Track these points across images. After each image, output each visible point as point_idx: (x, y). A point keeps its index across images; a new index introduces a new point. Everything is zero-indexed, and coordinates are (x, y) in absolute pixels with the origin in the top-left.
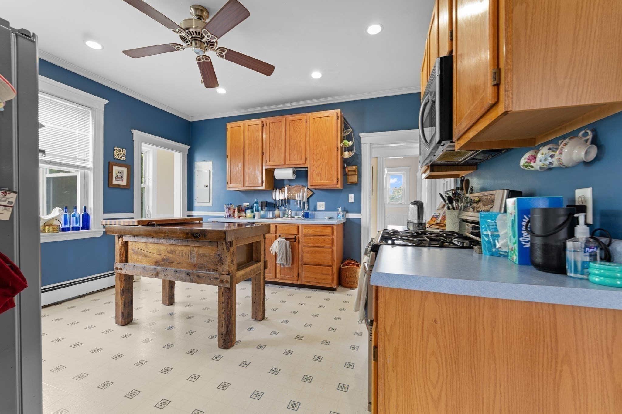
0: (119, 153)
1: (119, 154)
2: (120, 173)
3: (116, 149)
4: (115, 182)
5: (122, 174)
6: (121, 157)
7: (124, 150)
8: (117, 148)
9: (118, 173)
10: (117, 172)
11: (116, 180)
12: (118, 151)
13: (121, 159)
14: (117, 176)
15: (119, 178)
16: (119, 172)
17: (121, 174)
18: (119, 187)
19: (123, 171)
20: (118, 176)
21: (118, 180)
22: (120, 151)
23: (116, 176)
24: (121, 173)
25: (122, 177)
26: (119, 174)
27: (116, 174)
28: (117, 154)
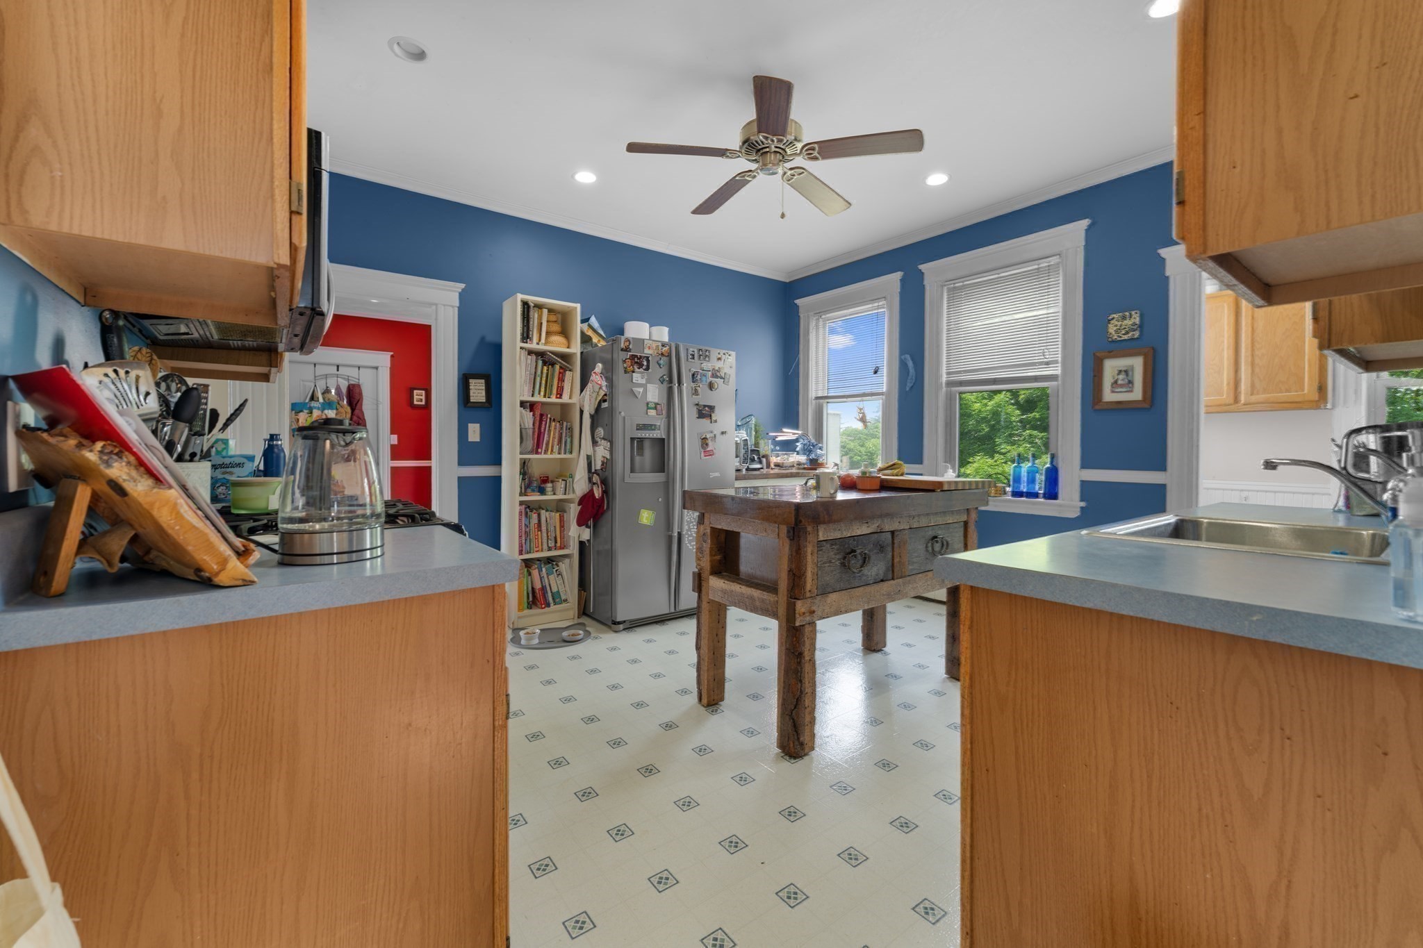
0: (1121, 326)
1: (1123, 327)
2: (1123, 373)
3: (1113, 318)
4: (1109, 396)
5: (1130, 373)
6: (1127, 333)
7: (1133, 313)
8: (1114, 316)
9: (1118, 374)
10: (1117, 372)
11: (1113, 392)
12: (1116, 323)
13: (1126, 337)
14: (1116, 382)
15: (1122, 386)
16: (1120, 372)
17: (1127, 375)
18: (1120, 407)
19: (1132, 368)
20: (1120, 382)
21: (1117, 390)
22: (1124, 318)
23: (1112, 381)
24: (1126, 372)
25: (1131, 382)
26: (1121, 377)
27: (1113, 377)
28: (1115, 328)
